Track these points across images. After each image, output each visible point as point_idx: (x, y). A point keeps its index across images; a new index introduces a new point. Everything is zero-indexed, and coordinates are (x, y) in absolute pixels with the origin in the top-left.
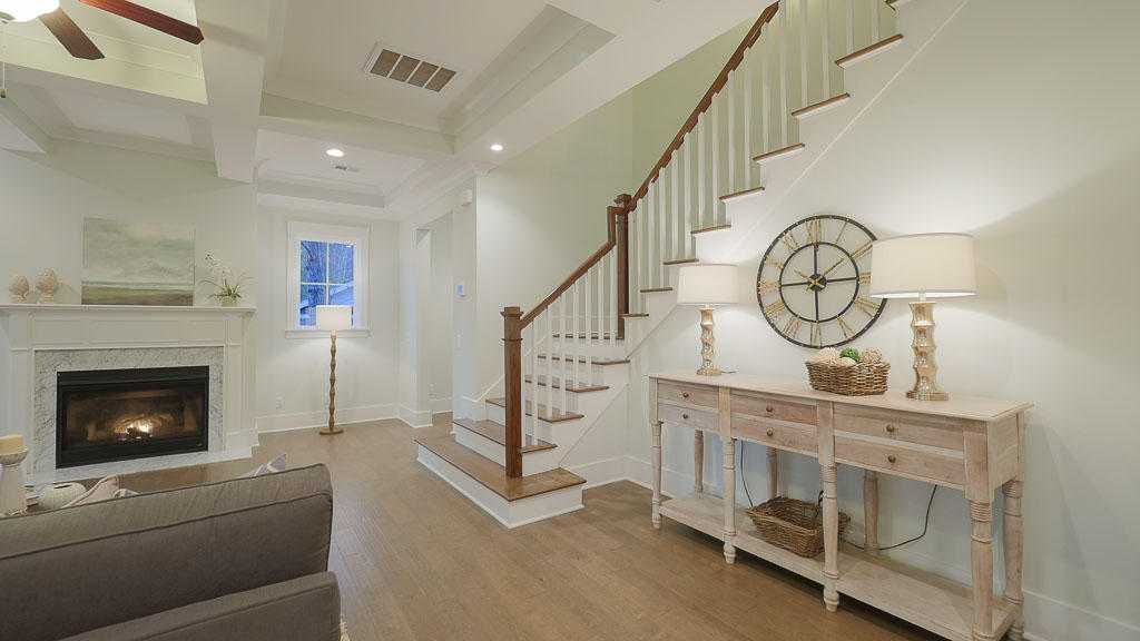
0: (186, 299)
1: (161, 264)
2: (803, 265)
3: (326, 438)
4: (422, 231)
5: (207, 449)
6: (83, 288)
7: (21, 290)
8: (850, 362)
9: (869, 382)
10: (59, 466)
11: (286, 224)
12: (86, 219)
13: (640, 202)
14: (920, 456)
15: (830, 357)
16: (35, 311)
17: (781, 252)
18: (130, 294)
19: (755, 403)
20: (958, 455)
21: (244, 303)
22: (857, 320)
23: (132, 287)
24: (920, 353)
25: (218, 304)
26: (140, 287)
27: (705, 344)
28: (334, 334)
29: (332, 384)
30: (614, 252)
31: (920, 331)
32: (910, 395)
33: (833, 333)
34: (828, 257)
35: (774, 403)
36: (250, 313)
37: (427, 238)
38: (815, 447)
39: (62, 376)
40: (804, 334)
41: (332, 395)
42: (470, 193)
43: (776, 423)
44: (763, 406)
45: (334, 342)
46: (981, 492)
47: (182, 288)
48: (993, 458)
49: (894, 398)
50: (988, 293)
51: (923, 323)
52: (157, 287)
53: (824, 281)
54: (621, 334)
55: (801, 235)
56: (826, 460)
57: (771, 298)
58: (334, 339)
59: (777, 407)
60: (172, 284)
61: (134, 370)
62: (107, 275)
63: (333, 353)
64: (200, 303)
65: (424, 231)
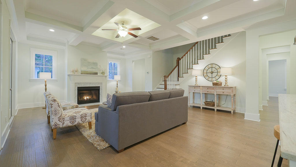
0: (96, 74)
1: (93, 67)
2: (210, 70)
5: (99, 102)
6: (81, 71)
7: (73, 71)
8: (217, 82)
9: (220, 84)
12: (81, 58)
13: (182, 59)
14: (226, 92)
15: (215, 82)
16: (75, 75)
17: (207, 68)
19: (206, 88)
20: (230, 91)
22: (217, 77)
24: (226, 81)
25: (101, 75)
27: (196, 81)
28: (117, 81)
30: (177, 67)
31: (226, 78)
32: (225, 86)
33: (214, 79)
34: (214, 69)
35: (208, 87)
37: (134, 63)
38: (214, 92)
39: (78, 88)
40: (210, 79)
43: (209, 90)
44: (207, 88)
46: (232, 95)
48: (234, 91)
49: (223, 86)
50: (233, 74)
51: (226, 77)
52: (92, 71)
53: (213, 72)
54: (178, 81)
55: (210, 66)
56: (215, 94)
57: (205, 75)
58: (117, 82)
59: (209, 88)
60: (95, 71)
61: (89, 87)
62: (85, 69)
63: (117, 84)
64: (99, 74)
65: (133, 61)
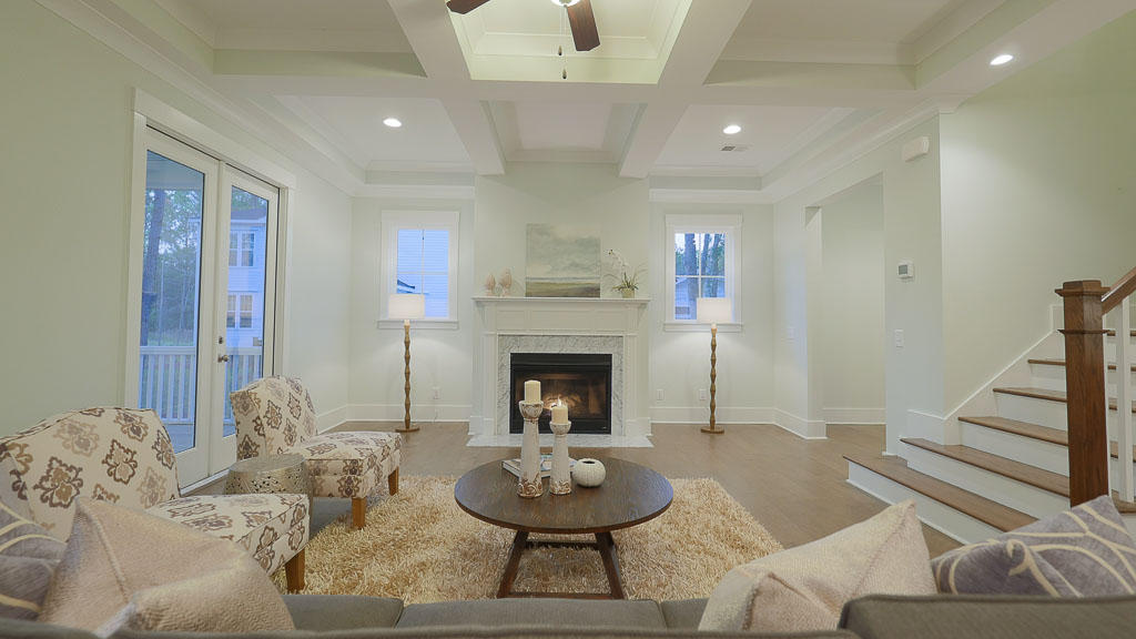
0: (593, 291)
1: (577, 261)
3: (708, 437)
4: (813, 209)
5: (610, 432)
6: (527, 284)
7: (491, 285)
10: (511, 432)
11: (665, 218)
12: (528, 225)
16: (499, 302)
18: (556, 288)
21: (639, 296)
23: (558, 282)
25: (619, 296)
26: (564, 281)
28: (714, 327)
29: (713, 381)
36: (643, 305)
37: (818, 216)
39: (514, 357)
41: (713, 392)
42: (925, 142)
45: (714, 336)
47: (589, 281)
52: (574, 281)
58: (714, 332)
60: (585, 278)
61: (558, 354)
62: (541, 272)
63: (714, 347)
64: (605, 295)
65: (814, 209)
